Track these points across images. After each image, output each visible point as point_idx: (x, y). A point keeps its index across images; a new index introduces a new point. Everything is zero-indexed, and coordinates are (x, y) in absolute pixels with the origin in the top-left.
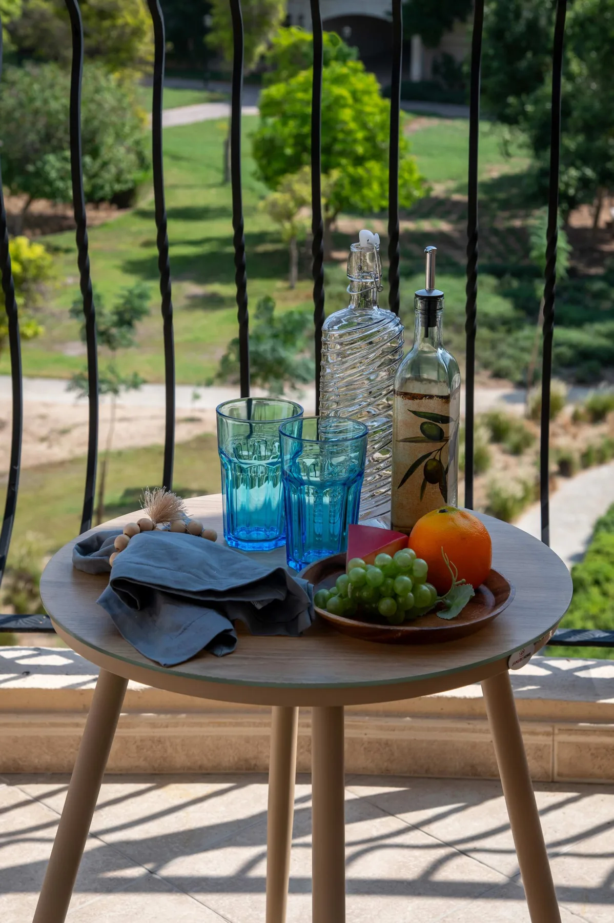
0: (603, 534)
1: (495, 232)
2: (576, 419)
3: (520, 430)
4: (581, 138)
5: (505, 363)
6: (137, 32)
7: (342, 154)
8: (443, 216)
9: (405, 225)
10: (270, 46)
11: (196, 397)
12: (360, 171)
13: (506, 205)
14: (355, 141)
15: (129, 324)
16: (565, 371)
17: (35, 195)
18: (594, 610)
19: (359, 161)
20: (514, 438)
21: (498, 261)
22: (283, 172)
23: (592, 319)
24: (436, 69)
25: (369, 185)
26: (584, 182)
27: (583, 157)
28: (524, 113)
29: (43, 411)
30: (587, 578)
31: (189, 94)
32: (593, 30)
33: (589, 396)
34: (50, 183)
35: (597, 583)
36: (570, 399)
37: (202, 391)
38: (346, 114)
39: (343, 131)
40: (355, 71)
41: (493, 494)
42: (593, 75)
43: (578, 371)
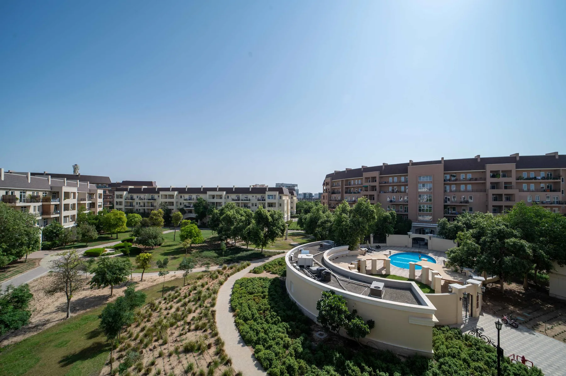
0: (235, 284)
1: (213, 245)
2: (228, 269)
4: (224, 231)
5: (218, 262)
6: (161, 222)
7: (193, 236)
8: (206, 243)
10: (181, 222)
11: (175, 273)
13: (214, 241)
14: (195, 234)
15: (166, 264)
17: (147, 245)
18: (237, 295)
19: (195, 237)
20: (221, 273)
21: (214, 249)
22: (185, 239)
23: (228, 256)
24: (202, 224)
25: (197, 240)
26: (225, 237)
27: (225, 235)
28: (217, 229)
29: (151, 277)
30: (235, 291)
31: (167, 229)
32: (225, 219)
33: (230, 266)
34: (150, 243)
35: (236, 292)
36: (227, 266)
37: (176, 272)
38: (193, 231)
39: (193, 233)
40: (194, 225)
41: (220, 281)
42: (225, 224)
43: (227, 262)
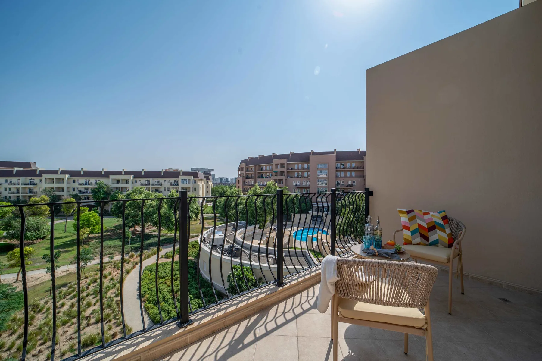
0: (145, 271)
1: (118, 233)
2: (137, 257)
3: (128, 260)
4: (132, 218)
6: (46, 210)
7: (92, 225)
8: (108, 232)
9: (105, 234)
11: (67, 267)
12: (94, 227)
13: (118, 229)
14: (94, 223)
16: (133, 251)
17: (23, 240)
18: (146, 281)
19: (94, 226)
20: (128, 261)
21: (119, 237)
22: (80, 229)
23: (136, 243)
24: (103, 211)
25: (96, 229)
26: (133, 224)
27: (132, 221)
28: (122, 216)
29: (32, 276)
32: (132, 204)
33: (139, 253)
34: (28, 237)
35: (145, 278)
36: (135, 254)
37: (69, 266)
38: (92, 219)
39: (91, 221)
40: (93, 213)
41: (126, 270)
42: (132, 210)
43: (135, 250)
